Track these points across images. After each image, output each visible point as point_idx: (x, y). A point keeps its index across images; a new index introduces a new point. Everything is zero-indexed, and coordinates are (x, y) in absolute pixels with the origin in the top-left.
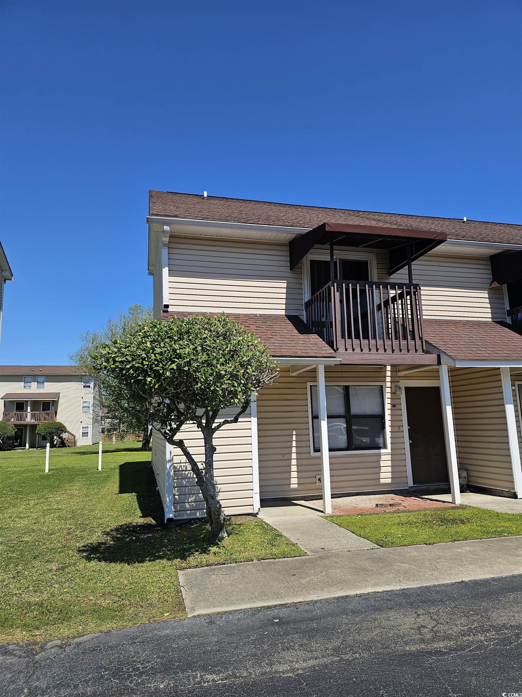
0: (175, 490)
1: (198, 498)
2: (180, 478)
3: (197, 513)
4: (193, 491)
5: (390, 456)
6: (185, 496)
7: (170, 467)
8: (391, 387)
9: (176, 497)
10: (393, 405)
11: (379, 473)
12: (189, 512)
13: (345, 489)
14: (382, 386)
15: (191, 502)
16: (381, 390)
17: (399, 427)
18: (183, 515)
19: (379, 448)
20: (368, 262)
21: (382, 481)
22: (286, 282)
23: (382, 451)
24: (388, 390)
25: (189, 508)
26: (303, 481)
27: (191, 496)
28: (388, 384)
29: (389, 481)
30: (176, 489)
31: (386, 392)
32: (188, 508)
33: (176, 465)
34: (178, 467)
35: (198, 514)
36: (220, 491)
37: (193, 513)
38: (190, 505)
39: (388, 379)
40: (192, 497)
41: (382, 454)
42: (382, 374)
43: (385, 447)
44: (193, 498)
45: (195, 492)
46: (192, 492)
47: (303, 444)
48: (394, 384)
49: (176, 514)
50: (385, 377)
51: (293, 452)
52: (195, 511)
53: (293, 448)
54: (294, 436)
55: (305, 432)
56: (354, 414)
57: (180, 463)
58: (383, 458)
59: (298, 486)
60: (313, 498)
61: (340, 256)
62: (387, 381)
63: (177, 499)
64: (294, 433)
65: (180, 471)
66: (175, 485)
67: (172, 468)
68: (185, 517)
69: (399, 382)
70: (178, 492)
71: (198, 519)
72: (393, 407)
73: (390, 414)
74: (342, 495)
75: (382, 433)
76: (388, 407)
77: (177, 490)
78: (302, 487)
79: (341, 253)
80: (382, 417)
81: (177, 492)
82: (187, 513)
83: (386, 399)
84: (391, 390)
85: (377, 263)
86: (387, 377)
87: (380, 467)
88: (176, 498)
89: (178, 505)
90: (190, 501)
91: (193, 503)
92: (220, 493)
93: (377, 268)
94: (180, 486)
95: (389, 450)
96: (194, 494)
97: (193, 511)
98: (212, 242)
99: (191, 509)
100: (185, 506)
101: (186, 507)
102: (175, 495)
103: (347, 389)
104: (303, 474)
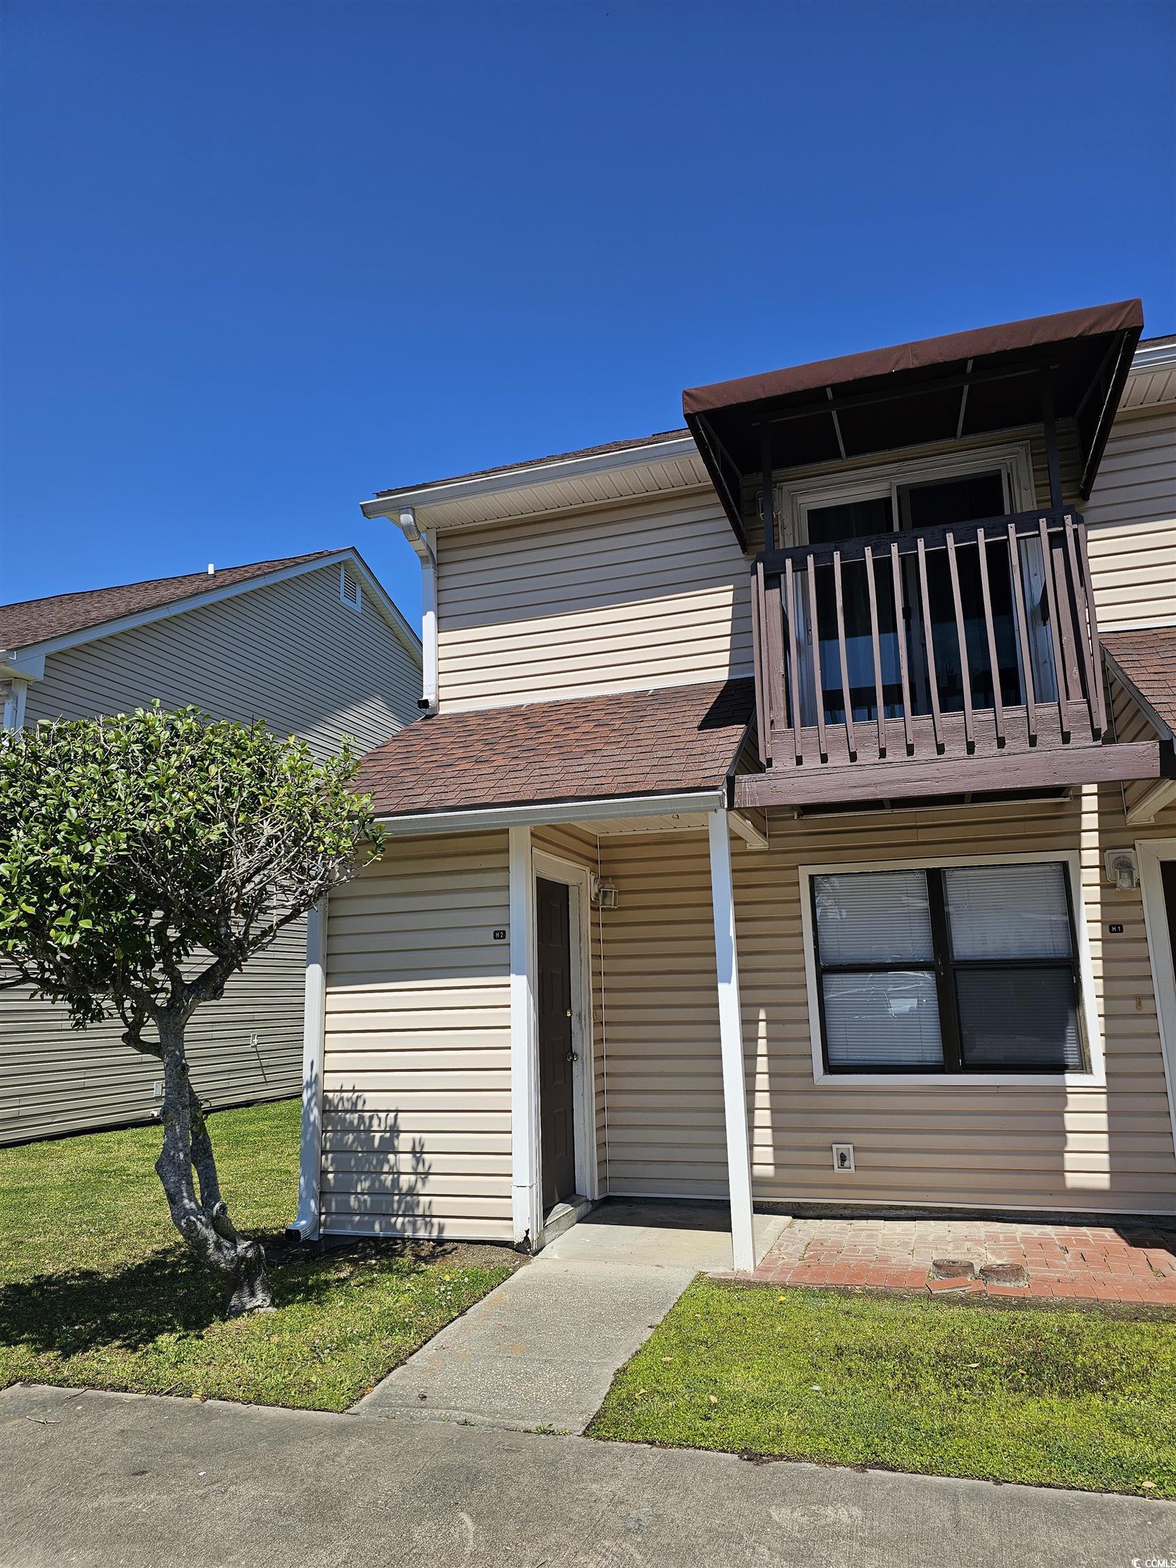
0: (327, 1159)
1: (377, 1184)
2: (339, 1128)
3: (374, 1223)
4: (367, 1166)
5: (1104, 1096)
6: (348, 1176)
7: (309, 1100)
8: (1102, 867)
9: (331, 1176)
10: (1110, 927)
11: (1061, 1153)
12: (357, 1218)
13: (932, 1195)
14: (1065, 865)
15: (362, 1194)
16: (1065, 876)
17: (1139, 999)
18: (342, 1225)
19: (1060, 1068)
20: (1000, 476)
21: (1072, 1180)
22: (731, 587)
23: (1071, 1079)
24: (1093, 876)
25: (356, 1207)
26: (790, 1157)
27: (363, 1177)
28: (1091, 857)
29: (1103, 1182)
30: (330, 1156)
31: (1084, 881)
32: (354, 1209)
33: (330, 1095)
34: (336, 1102)
35: (377, 1227)
36: (431, 1171)
37: (367, 1221)
38: (359, 1201)
39: (1090, 840)
40: (365, 1180)
41: (1069, 1090)
42: (1065, 825)
43: (1084, 1067)
44: (366, 1185)
45: (372, 1170)
46: (363, 1167)
47: (791, 1048)
48: (1112, 855)
49: (329, 1219)
50: (1078, 832)
51: (758, 1071)
52: (372, 1218)
53: (759, 1058)
54: (762, 1025)
55: (796, 1012)
56: (962, 958)
57: (341, 1091)
58: (1073, 1102)
59: (776, 1172)
60: (828, 1212)
61: (901, 477)
62: (1083, 846)
63: (332, 1182)
64: (762, 1015)
65: (341, 1111)
66: (328, 1145)
67: (313, 1104)
68: (349, 1231)
69: (1134, 847)
70: (334, 1165)
71: (375, 1239)
72: (1111, 931)
73: (1100, 955)
74: (926, 1214)
75: (1071, 1022)
76: (1089, 931)
77: (332, 1159)
78: (787, 1175)
79: (907, 468)
80: (1070, 965)
81: (332, 1165)
82: (353, 1221)
83: (1084, 908)
84: (1103, 876)
85: (1034, 471)
86: (1083, 834)
87: (1062, 1133)
88: (328, 1179)
89: (334, 1199)
90: (359, 1190)
91: (366, 1197)
92: (431, 1177)
93: (1036, 486)
94: (339, 1151)
95: (1098, 1077)
96: (369, 1172)
97: (366, 1218)
98: (538, 526)
99: (363, 1211)
100: (348, 1201)
101: (350, 1205)
102: (324, 1172)
103: (935, 880)
104: (790, 1138)
